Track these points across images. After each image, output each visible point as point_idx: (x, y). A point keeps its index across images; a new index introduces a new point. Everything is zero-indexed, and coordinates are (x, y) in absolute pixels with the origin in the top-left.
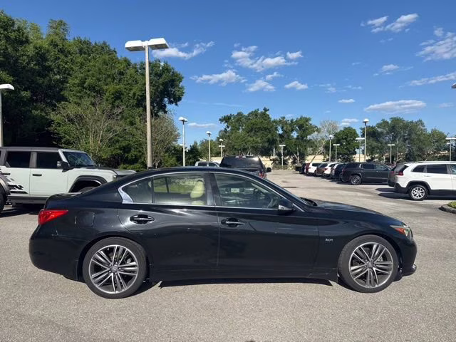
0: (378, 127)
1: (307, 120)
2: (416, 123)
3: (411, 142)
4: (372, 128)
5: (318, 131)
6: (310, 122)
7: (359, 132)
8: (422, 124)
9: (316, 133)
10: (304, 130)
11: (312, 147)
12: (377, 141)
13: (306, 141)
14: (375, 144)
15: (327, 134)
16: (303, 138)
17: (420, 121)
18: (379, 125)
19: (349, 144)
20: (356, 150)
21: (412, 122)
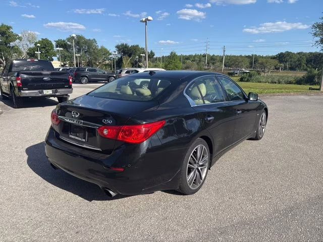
0: (68, 41)
1: (9, 28)
2: (92, 41)
3: (90, 54)
4: (64, 41)
5: (20, 39)
6: (11, 30)
7: (54, 44)
8: (96, 42)
9: (18, 41)
10: (7, 38)
11: (16, 53)
12: (68, 51)
13: (9, 47)
14: (67, 54)
15: (28, 43)
16: (6, 44)
17: (94, 40)
18: (69, 40)
19: (48, 52)
20: (53, 58)
21: (89, 40)
